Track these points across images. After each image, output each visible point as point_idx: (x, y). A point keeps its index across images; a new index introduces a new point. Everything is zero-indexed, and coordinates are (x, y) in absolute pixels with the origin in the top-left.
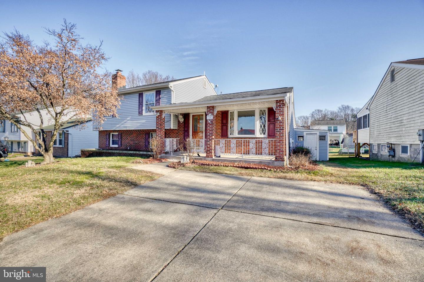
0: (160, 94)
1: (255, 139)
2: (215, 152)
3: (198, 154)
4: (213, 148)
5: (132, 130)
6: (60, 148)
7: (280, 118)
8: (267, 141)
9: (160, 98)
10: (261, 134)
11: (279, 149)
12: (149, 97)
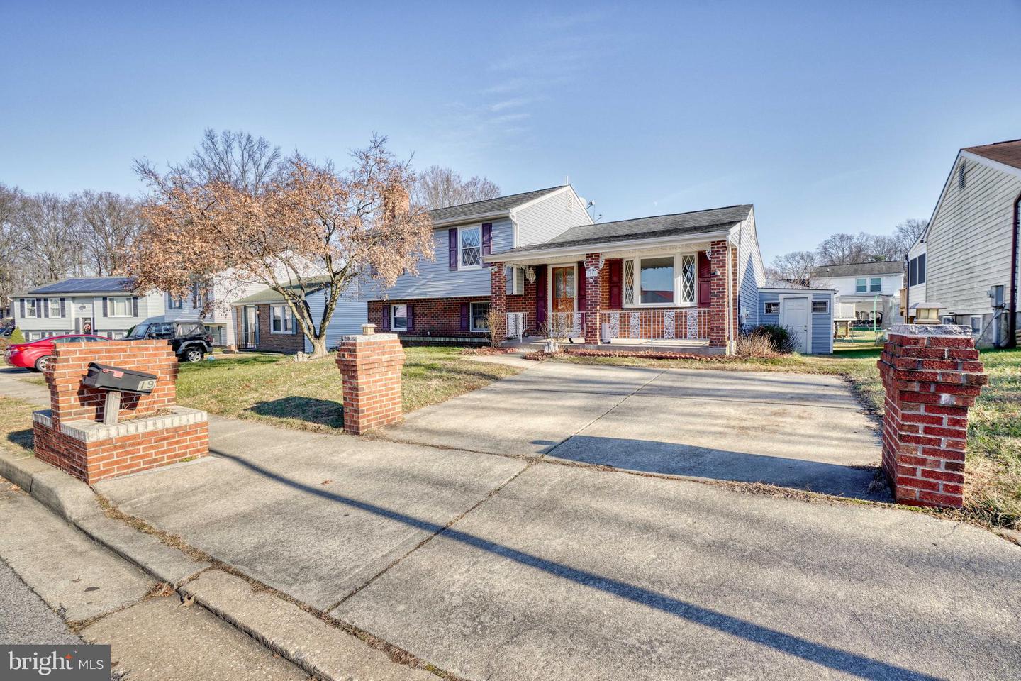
0: (490, 231)
1: (675, 310)
2: (601, 335)
3: (570, 340)
4: (598, 328)
5: (437, 299)
6: (288, 336)
7: (718, 273)
8: (696, 313)
9: (491, 238)
10: (685, 300)
11: (716, 327)
12: (471, 234)
